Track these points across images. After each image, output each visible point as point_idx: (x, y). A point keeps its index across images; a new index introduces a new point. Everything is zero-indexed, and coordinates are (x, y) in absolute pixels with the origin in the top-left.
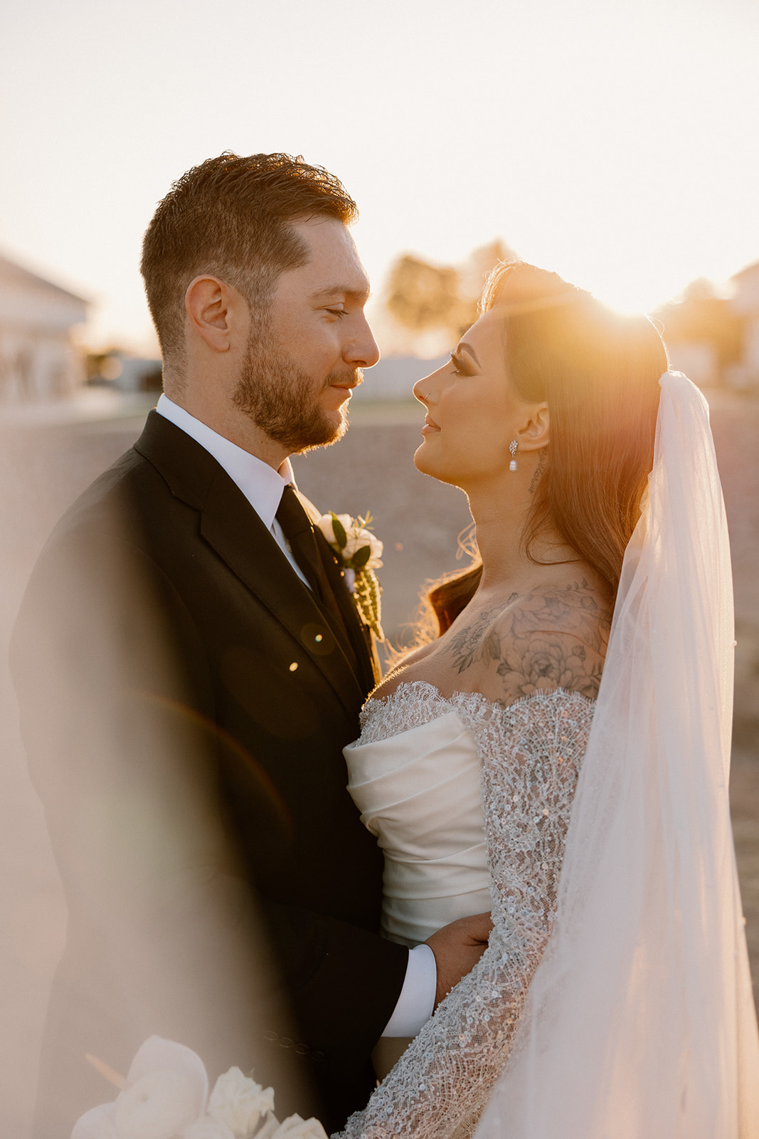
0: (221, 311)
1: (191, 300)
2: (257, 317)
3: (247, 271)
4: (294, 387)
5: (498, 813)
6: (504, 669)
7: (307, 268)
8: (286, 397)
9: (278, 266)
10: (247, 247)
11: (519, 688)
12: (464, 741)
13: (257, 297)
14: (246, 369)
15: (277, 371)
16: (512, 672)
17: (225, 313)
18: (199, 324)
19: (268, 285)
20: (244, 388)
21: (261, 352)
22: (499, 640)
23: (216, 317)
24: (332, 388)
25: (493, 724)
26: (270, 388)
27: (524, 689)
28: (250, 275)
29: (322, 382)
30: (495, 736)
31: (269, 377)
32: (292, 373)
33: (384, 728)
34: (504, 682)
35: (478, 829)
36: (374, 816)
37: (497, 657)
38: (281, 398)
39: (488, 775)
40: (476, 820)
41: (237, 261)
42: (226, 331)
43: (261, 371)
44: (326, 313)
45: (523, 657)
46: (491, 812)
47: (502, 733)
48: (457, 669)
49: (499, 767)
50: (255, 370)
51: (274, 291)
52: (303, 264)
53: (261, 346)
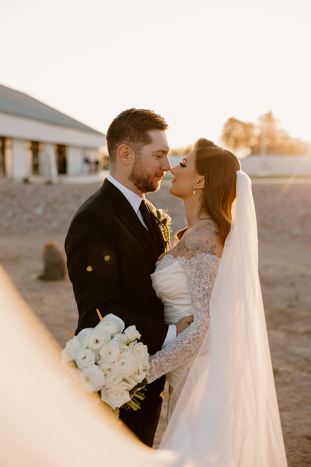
0: (127, 154)
1: (119, 151)
2: (137, 157)
3: (135, 144)
4: (146, 177)
5: (192, 288)
6: (188, 250)
7: (152, 145)
8: (143, 179)
9: (144, 144)
10: (136, 138)
11: (192, 254)
12: (180, 269)
13: (137, 151)
14: (133, 170)
15: (141, 172)
16: (190, 251)
17: (128, 154)
18: (121, 157)
19: (141, 148)
20: (132, 175)
21: (137, 166)
22: (185, 243)
23: (126, 155)
24: (156, 177)
25: (187, 265)
26: (139, 176)
27: (193, 254)
28: (136, 145)
29: (153, 175)
30: (188, 268)
31: (139, 173)
32: (145, 173)
33: (160, 268)
34: (188, 254)
35: (187, 294)
36: (159, 292)
37: (185, 247)
38: (142, 179)
39: (188, 279)
40: (186, 291)
41: (133, 141)
42: (128, 160)
43: (137, 171)
44: (156, 157)
45: (192, 246)
46: (190, 288)
47: (190, 267)
48: (178, 251)
49: (190, 276)
50: (135, 171)
51: (142, 150)
52: (151, 143)
53: (137, 165)
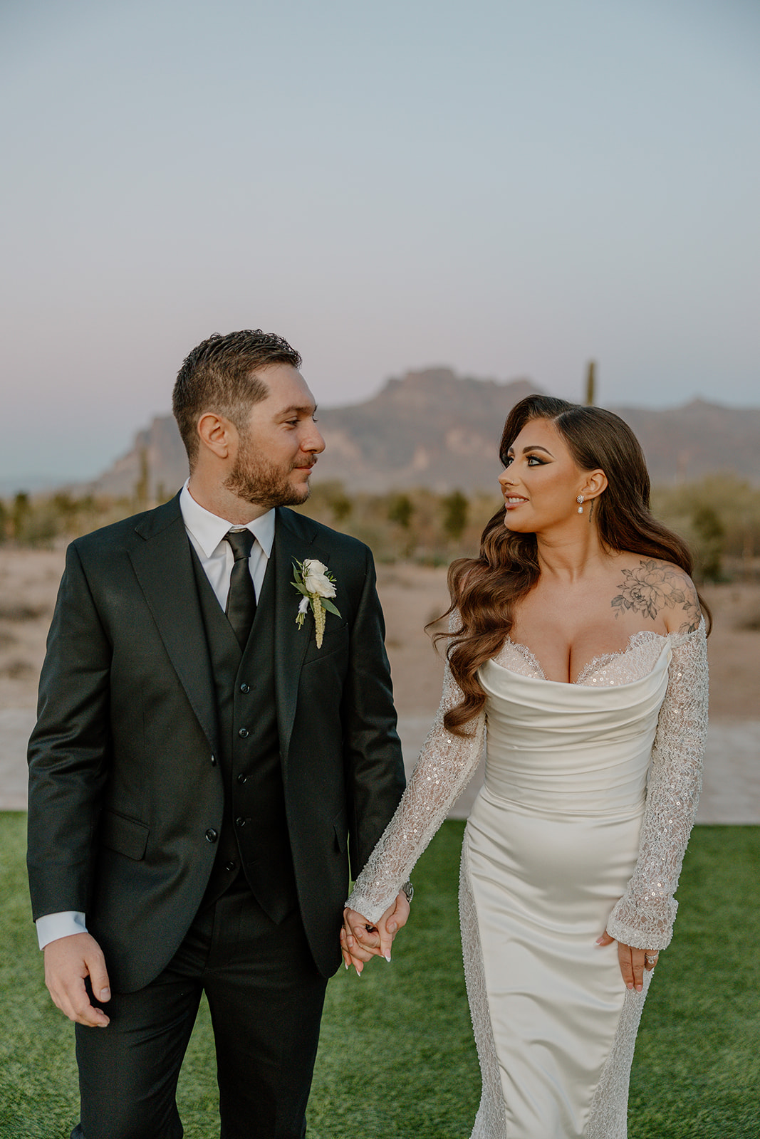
0: (221, 433)
1: (201, 429)
2: (242, 434)
3: (232, 407)
7: (268, 400)
8: (262, 480)
9: (251, 402)
10: (230, 393)
13: (240, 423)
14: (237, 466)
15: (256, 465)
17: (224, 433)
18: (208, 443)
19: (246, 414)
21: (245, 456)
23: (218, 437)
24: (295, 470)
26: (251, 476)
28: (235, 409)
29: (287, 468)
31: (251, 469)
38: (259, 480)
41: (226, 402)
42: (224, 445)
43: (245, 467)
44: (285, 425)
50: (241, 466)
51: (251, 417)
52: (265, 398)
53: (245, 451)
